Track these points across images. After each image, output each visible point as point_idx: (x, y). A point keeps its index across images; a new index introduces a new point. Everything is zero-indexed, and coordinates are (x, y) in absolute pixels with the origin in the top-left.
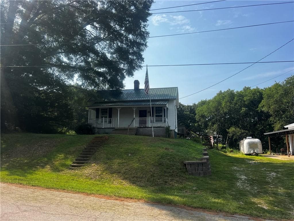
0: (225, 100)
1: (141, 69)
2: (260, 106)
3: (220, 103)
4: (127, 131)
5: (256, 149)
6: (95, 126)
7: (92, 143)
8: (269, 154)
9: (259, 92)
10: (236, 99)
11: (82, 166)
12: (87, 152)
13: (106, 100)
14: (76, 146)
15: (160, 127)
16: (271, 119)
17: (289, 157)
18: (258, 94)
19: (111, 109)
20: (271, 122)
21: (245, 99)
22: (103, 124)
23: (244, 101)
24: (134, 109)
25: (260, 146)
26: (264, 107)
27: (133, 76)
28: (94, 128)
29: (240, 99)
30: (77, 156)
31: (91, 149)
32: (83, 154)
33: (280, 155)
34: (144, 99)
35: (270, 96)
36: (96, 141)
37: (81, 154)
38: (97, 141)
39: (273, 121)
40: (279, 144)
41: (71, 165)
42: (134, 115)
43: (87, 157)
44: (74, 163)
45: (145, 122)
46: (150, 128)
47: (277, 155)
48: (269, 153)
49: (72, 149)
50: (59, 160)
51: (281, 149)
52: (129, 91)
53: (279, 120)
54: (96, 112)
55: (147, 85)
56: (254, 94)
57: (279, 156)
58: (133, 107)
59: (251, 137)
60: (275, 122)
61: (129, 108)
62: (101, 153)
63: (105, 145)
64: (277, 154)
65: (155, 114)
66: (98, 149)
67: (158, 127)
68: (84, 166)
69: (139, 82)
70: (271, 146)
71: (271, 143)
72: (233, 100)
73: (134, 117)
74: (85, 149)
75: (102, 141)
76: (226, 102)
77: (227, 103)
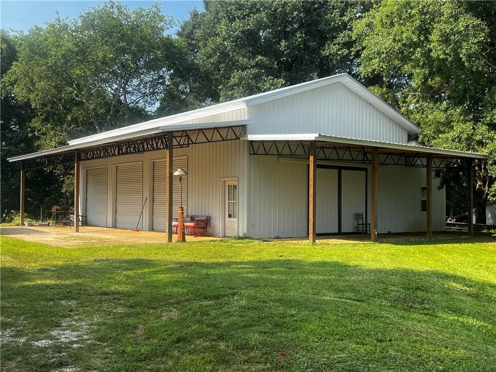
8: (17, 222)
16: (36, 123)
17: (77, 231)
20: (33, 131)
33: (48, 225)
39: (39, 131)
40: (48, 194)
47: (40, 225)
48: (18, 219)
51: (54, 209)
53: (52, 129)
57: (46, 229)
60: (43, 134)
64: (40, 222)
70: (26, 202)
71: (26, 195)
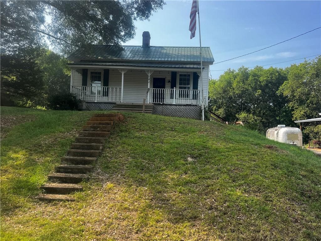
0: (236, 80)
1: (162, 8)
2: (281, 88)
3: (229, 84)
4: (141, 109)
5: (296, 141)
6: (81, 98)
7: (91, 127)
9: (278, 72)
10: (251, 78)
11: (77, 190)
12: (82, 147)
13: (99, 58)
14: (54, 132)
15: (190, 105)
18: (277, 74)
19: (107, 72)
21: (261, 79)
22: (96, 96)
23: (260, 82)
24: (149, 75)
25: (301, 137)
26: (285, 90)
27: (149, 18)
28: (80, 101)
29: (255, 79)
30: (59, 159)
31: (91, 141)
32: (75, 154)
34: (163, 59)
35: (298, 77)
36: (100, 124)
37: (69, 153)
38: (103, 124)
41: (43, 188)
42: (149, 84)
43: (86, 162)
44: (51, 179)
45: (162, 97)
46: (175, 106)
47: (310, 148)
49: (45, 140)
50: (11, 170)
52: (135, 48)
54: (82, 77)
55: (194, 21)
56: (271, 74)
58: (148, 71)
59: (284, 126)
61: (141, 71)
62: (119, 151)
63: (123, 133)
65: (178, 85)
66: (109, 142)
67: (187, 105)
68: (81, 190)
69: (150, 35)
72: (247, 80)
73: (149, 87)
74: (78, 140)
75: (114, 123)
76: (238, 82)
77: (240, 84)
